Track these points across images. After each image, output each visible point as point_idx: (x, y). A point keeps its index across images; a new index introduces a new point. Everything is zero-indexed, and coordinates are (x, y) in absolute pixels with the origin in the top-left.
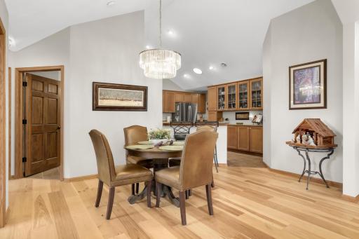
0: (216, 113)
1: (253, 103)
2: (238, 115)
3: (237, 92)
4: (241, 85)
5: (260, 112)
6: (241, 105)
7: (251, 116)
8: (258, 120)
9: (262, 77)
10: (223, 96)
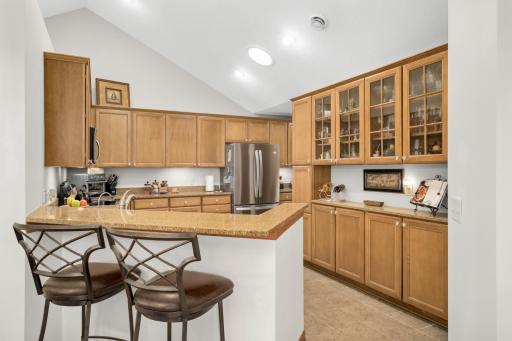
0: (309, 169)
1: (413, 139)
2: (370, 178)
3: (363, 109)
4: (373, 85)
5: (438, 171)
6: (377, 146)
7: (411, 181)
8: (432, 198)
9: (444, 48)
10: (328, 123)
